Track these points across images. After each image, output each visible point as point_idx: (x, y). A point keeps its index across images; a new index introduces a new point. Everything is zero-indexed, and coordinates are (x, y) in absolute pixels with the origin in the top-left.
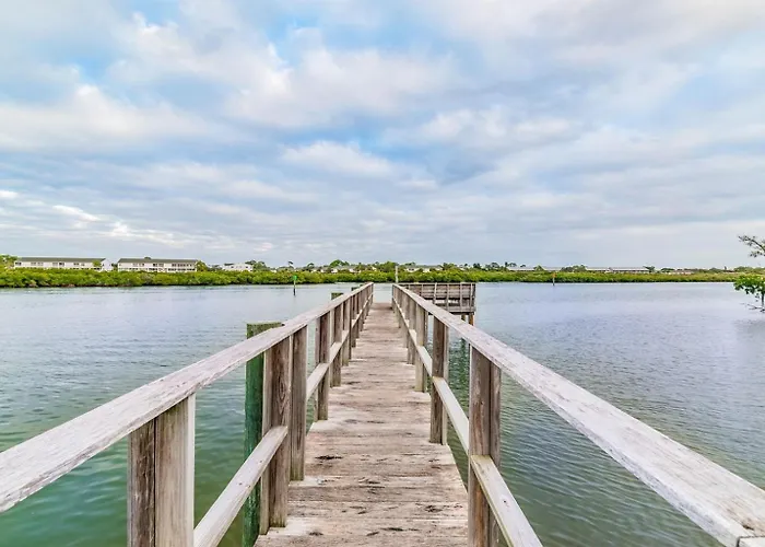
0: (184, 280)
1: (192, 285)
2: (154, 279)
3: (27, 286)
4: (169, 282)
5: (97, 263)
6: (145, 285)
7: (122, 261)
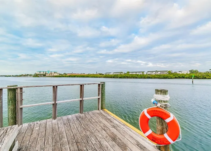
0: (158, 77)
1: (161, 78)
2: (150, 76)
3: (125, 78)
4: (154, 77)
5: (143, 72)
6: (148, 78)
7: (148, 72)
